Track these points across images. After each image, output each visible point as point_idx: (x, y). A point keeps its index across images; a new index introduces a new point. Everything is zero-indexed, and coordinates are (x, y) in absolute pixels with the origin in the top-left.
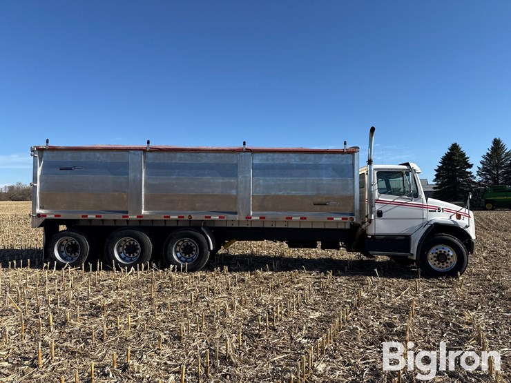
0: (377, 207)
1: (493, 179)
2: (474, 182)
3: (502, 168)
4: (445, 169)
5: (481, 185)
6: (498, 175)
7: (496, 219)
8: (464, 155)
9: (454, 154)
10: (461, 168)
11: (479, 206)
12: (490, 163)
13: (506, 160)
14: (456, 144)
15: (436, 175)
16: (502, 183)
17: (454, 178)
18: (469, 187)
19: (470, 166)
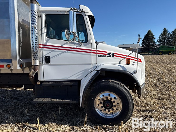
0: (45, 52)
1: (163, 43)
2: (156, 45)
3: (166, 39)
4: (145, 40)
5: (158, 46)
6: (165, 42)
7: (163, 58)
8: (152, 34)
9: (149, 34)
10: (151, 39)
11: (157, 53)
12: (162, 37)
13: (168, 36)
14: (150, 30)
15: (142, 42)
16: (166, 45)
17: (149, 43)
18: (154, 47)
19: (155, 39)
